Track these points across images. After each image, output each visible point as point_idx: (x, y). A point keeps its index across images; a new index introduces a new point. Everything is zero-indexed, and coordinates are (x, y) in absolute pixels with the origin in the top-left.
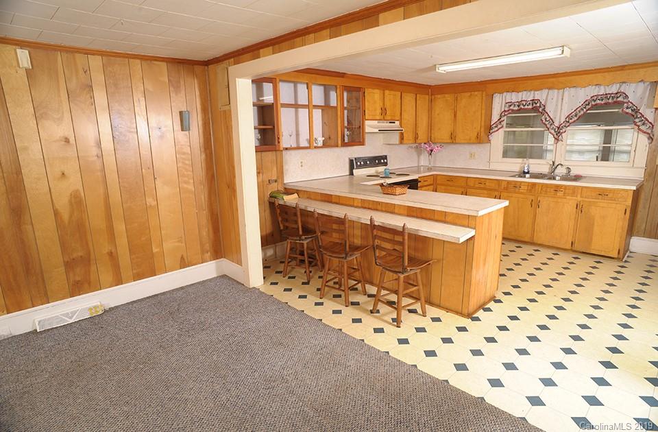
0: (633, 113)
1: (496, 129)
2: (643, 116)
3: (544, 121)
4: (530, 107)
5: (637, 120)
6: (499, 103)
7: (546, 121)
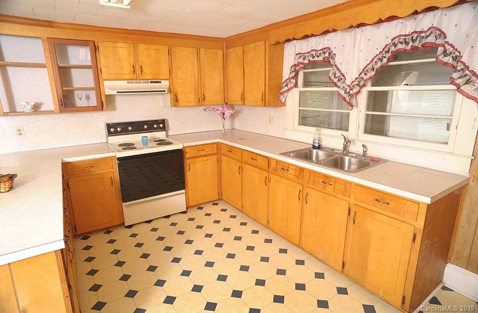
0: (455, 63)
1: (286, 88)
2: (468, 68)
3: (333, 78)
4: (321, 58)
5: (455, 75)
6: (291, 54)
7: (335, 77)
